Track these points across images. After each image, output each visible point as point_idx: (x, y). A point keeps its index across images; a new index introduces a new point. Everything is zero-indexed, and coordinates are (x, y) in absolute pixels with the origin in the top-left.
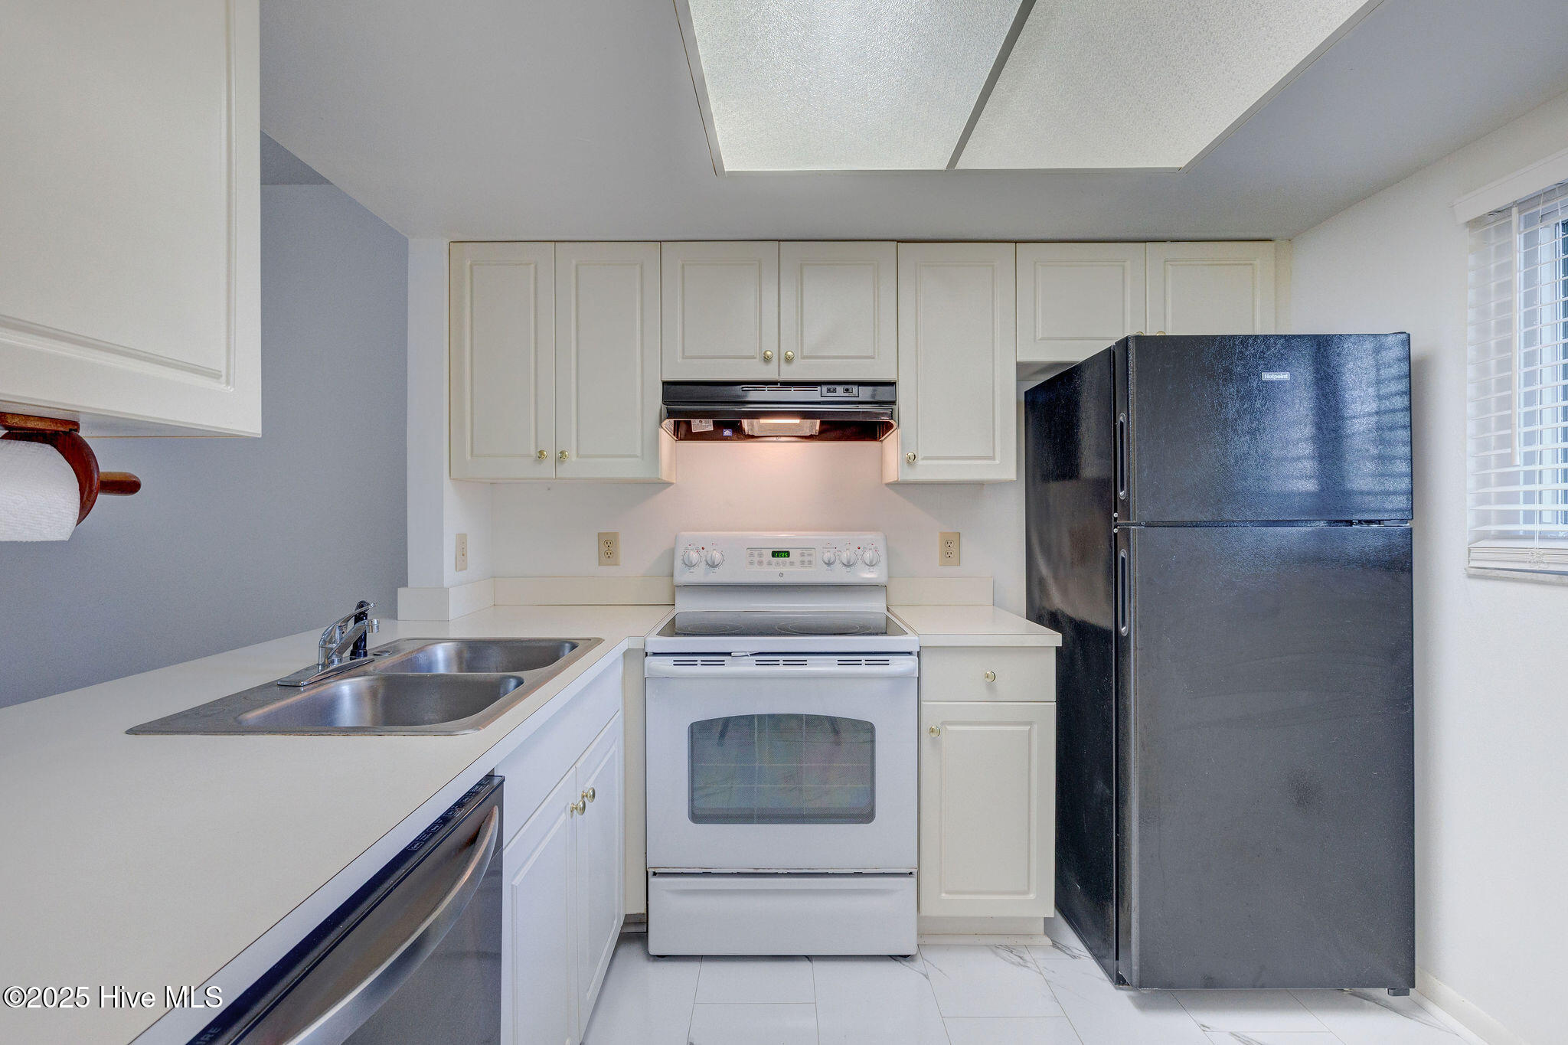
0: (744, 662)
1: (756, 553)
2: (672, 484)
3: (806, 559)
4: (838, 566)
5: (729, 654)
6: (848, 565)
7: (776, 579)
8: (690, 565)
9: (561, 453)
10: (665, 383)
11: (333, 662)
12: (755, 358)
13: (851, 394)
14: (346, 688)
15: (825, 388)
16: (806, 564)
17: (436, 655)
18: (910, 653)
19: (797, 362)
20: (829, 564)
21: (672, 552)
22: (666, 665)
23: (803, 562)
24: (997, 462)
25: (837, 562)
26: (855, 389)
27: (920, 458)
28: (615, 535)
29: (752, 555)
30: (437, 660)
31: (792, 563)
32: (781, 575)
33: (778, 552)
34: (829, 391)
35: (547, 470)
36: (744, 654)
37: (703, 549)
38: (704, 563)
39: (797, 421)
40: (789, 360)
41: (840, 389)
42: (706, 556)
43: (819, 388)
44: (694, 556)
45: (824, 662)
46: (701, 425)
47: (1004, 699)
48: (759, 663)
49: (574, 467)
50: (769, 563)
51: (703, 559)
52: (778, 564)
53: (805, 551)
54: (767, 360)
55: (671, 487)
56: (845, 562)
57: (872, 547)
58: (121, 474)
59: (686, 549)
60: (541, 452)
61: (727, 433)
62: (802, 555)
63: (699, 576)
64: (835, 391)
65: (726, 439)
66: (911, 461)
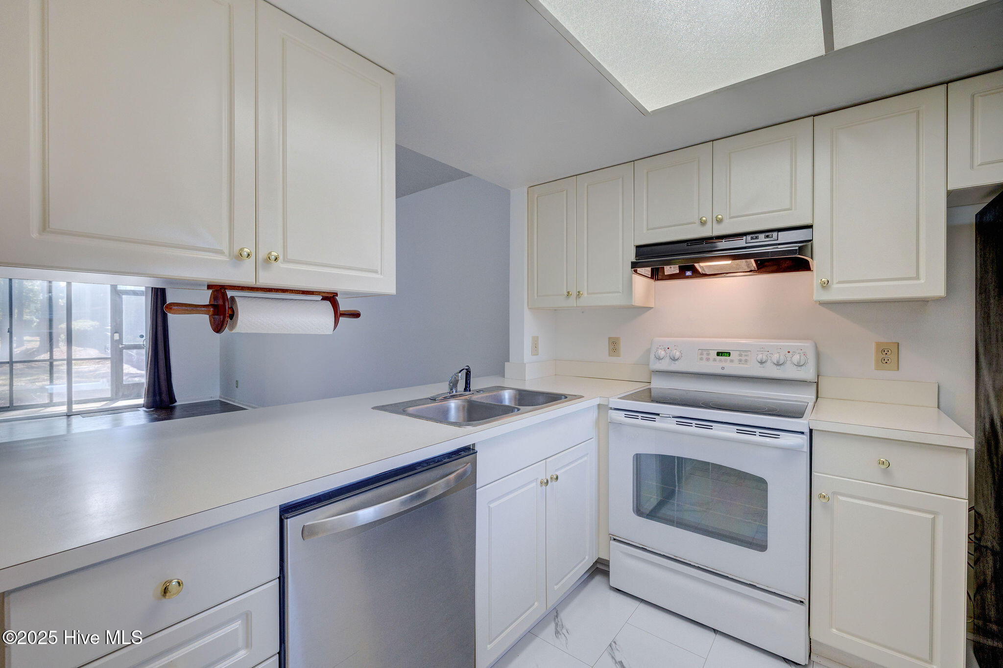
0: (669, 421)
1: (705, 353)
2: (651, 308)
3: (743, 358)
4: (769, 364)
5: (658, 415)
6: (778, 364)
7: (719, 371)
8: (659, 359)
9: (578, 292)
10: (638, 247)
11: (453, 392)
12: (695, 223)
13: (772, 239)
14: (453, 404)
15: (749, 237)
16: (743, 362)
17: (505, 396)
18: (802, 433)
19: (726, 221)
20: (762, 363)
21: (649, 351)
22: (620, 416)
23: (740, 361)
24: (922, 281)
25: (769, 361)
26: (775, 234)
27: (835, 282)
28: (618, 339)
29: (702, 354)
30: (505, 398)
31: (732, 361)
32: (723, 368)
33: (722, 353)
34: (752, 238)
35: (572, 302)
36: (668, 416)
37: (668, 348)
38: (668, 358)
39: (729, 262)
40: (719, 221)
41: (762, 237)
42: (670, 353)
43: (744, 238)
44: (662, 353)
45: (724, 429)
46: (669, 270)
47: (900, 486)
48: (678, 423)
49: (587, 300)
50: (715, 360)
51: (668, 355)
52: (721, 361)
53: (744, 353)
54: (703, 223)
55: (652, 310)
56: (776, 362)
57: (801, 352)
58: (353, 310)
59: (658, 348)
60: (568, 292)
61: (689, 273)
62: (740, 355)
63: (664, 365)
64: (757, 238)
65: (688, 277)
66: (826, 285)
